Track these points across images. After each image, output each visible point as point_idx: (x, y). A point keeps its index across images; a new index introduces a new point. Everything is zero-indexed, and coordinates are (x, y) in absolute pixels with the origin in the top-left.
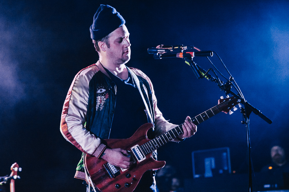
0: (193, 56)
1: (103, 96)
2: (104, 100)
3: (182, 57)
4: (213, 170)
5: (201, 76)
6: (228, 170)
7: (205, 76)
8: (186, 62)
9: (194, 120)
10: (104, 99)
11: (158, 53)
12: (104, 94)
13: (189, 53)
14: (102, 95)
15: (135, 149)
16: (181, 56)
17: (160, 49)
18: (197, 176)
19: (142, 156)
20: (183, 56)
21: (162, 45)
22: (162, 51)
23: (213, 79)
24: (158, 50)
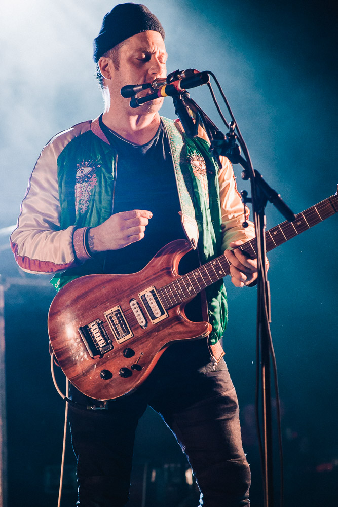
1: (86, 182)
2: (88, 191)
9: (275, 233)
10: (88, 189)
12: (88, 178)
14: (84, 181)
15: (146, 296)
16: (163, 92)
19: (158, 311)
24: (134, 88)
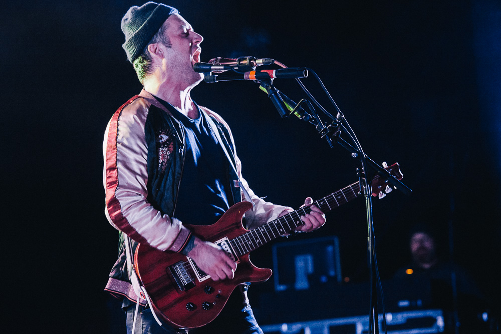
0: (273, 77)
1: (166, 147)
3: (254, 79)
4: (310, 278)
5: (288, 111)
6: (335, 277)
7: (294, 112)
8: (261, 87)
10: (167, 153)
11: (212, 72)
12: (167, 144)
13: (266, 71)
14: (164, 146)
15: (222, 244)
16: (251, 76)
17: (215, 65)
18: (282, 288)
20: (256, 77)
21: (219, 58)
22: (220, 69)
23: (308, 118)
24: (212, 67)
